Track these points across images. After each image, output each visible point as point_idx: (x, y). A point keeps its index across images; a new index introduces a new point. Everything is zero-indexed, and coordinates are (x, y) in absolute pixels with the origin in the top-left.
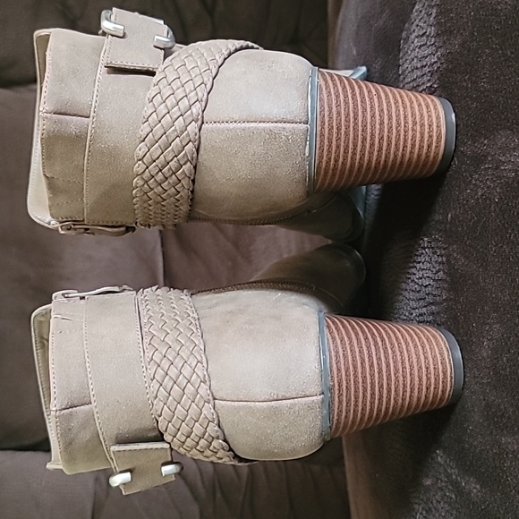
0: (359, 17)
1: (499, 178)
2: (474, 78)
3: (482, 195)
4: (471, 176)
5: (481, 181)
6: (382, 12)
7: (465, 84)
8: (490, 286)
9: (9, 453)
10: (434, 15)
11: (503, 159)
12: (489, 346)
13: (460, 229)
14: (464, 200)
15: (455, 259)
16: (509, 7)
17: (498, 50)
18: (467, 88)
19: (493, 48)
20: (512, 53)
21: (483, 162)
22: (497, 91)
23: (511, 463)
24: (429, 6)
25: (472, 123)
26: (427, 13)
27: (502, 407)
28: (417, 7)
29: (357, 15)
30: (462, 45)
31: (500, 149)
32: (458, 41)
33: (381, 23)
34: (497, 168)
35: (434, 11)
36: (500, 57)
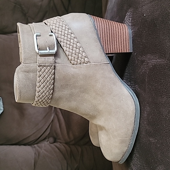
0: (111, 16)
1: (148, 67)
2: (141, 39)
3: (144, 72)
4: (141, 66)
5: (143, 68)
6: (117, 16)
9: (8, 146)
10: (131, 20)
11: (149, 62)
12: (146, 113)
13: (138, 81)
14: (139, 72)
15: (137, 89)
16: (150, 20)
17: (147, 31)
18: (139, 41)
20: (151, 33)
21: (144, 62)
22: (147, 43)
23: (153, 146)
24: (129, 17)
25: (141, 51)
26: (129, 19)
27: (150, 130)
28: (126, 17)
29: (110, 16)
30: (138, 29)
31: (148, 59)
32: (137, 28)
34: (148, 64)
35: (131, 19)
36: (148, 34)
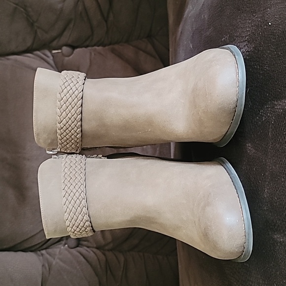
0: (194, 29)
1: (274, 112)
2: (261, 64)
3: (265, 120)
4: (259, 111)
5: (265, 113)
6: (209, 28)
7: (256, 67)
8: (269, 164)
12: (268, 192)
13: (253, 136)
14: (255, 122)
15: (250, 150)
16: (280, 32)
17: (274, 52)
18: (257, 69)
19: (271, 51)
20: (281, 53)
21: (265, 104)
22: (273, 71)
23: (279, 247)
25: (259, 85)
30: (255, 48)
33: (208, 33)
34: (273, 107)
36: (275, 55)
